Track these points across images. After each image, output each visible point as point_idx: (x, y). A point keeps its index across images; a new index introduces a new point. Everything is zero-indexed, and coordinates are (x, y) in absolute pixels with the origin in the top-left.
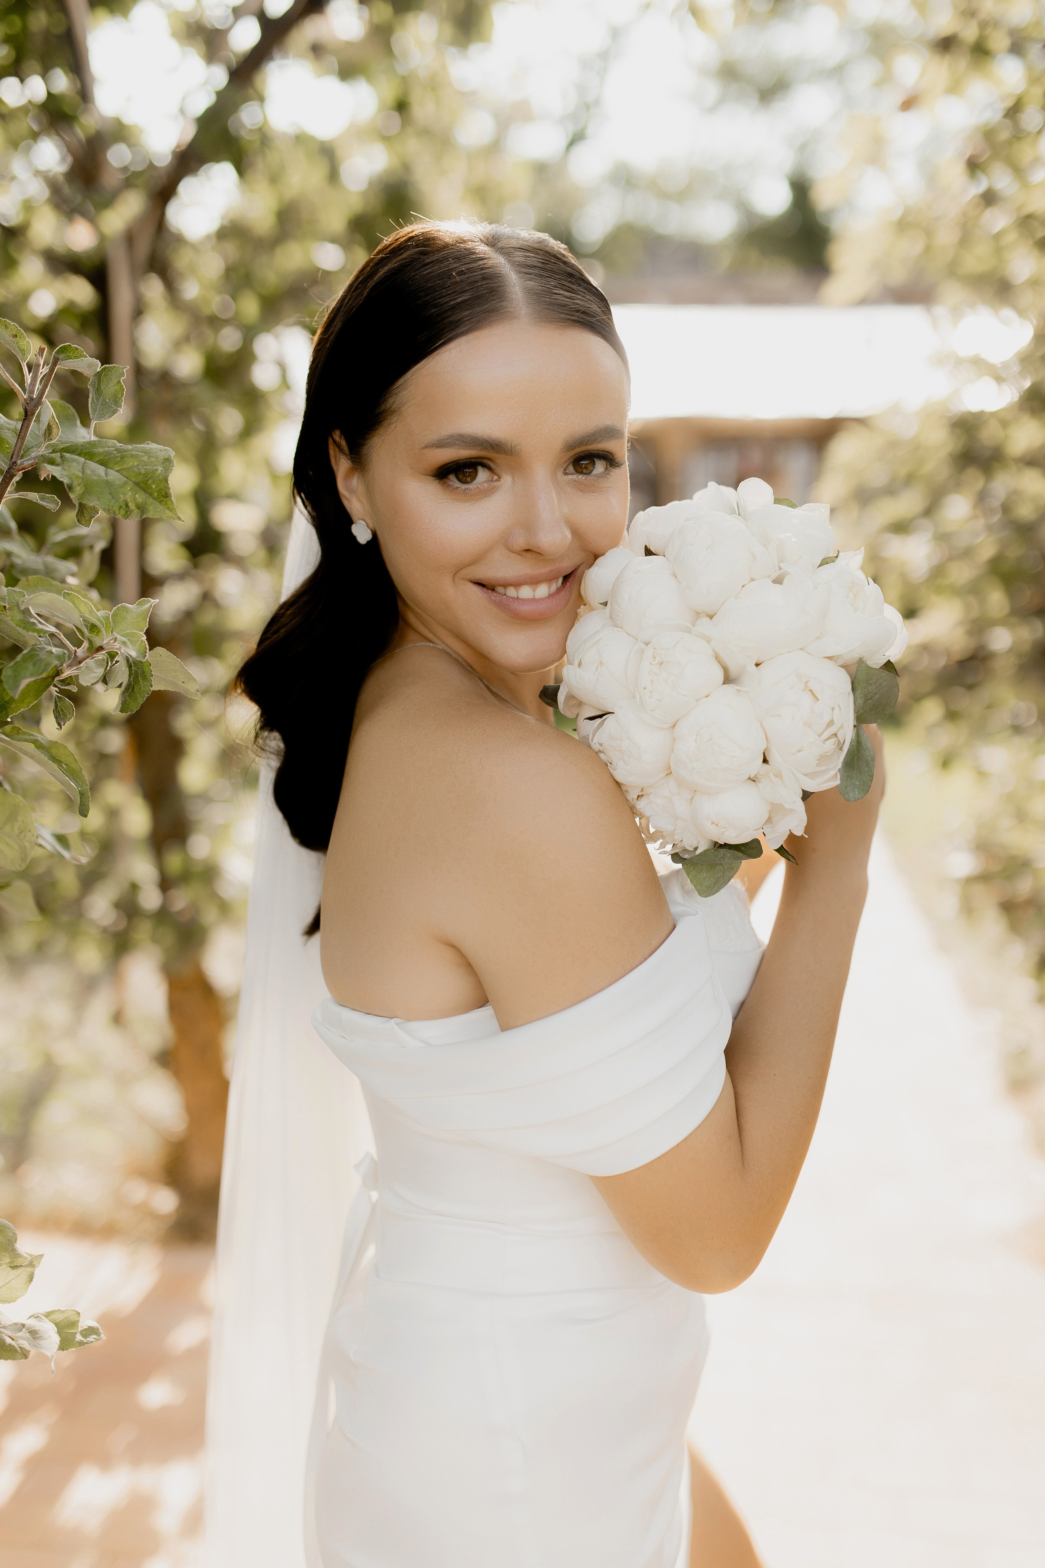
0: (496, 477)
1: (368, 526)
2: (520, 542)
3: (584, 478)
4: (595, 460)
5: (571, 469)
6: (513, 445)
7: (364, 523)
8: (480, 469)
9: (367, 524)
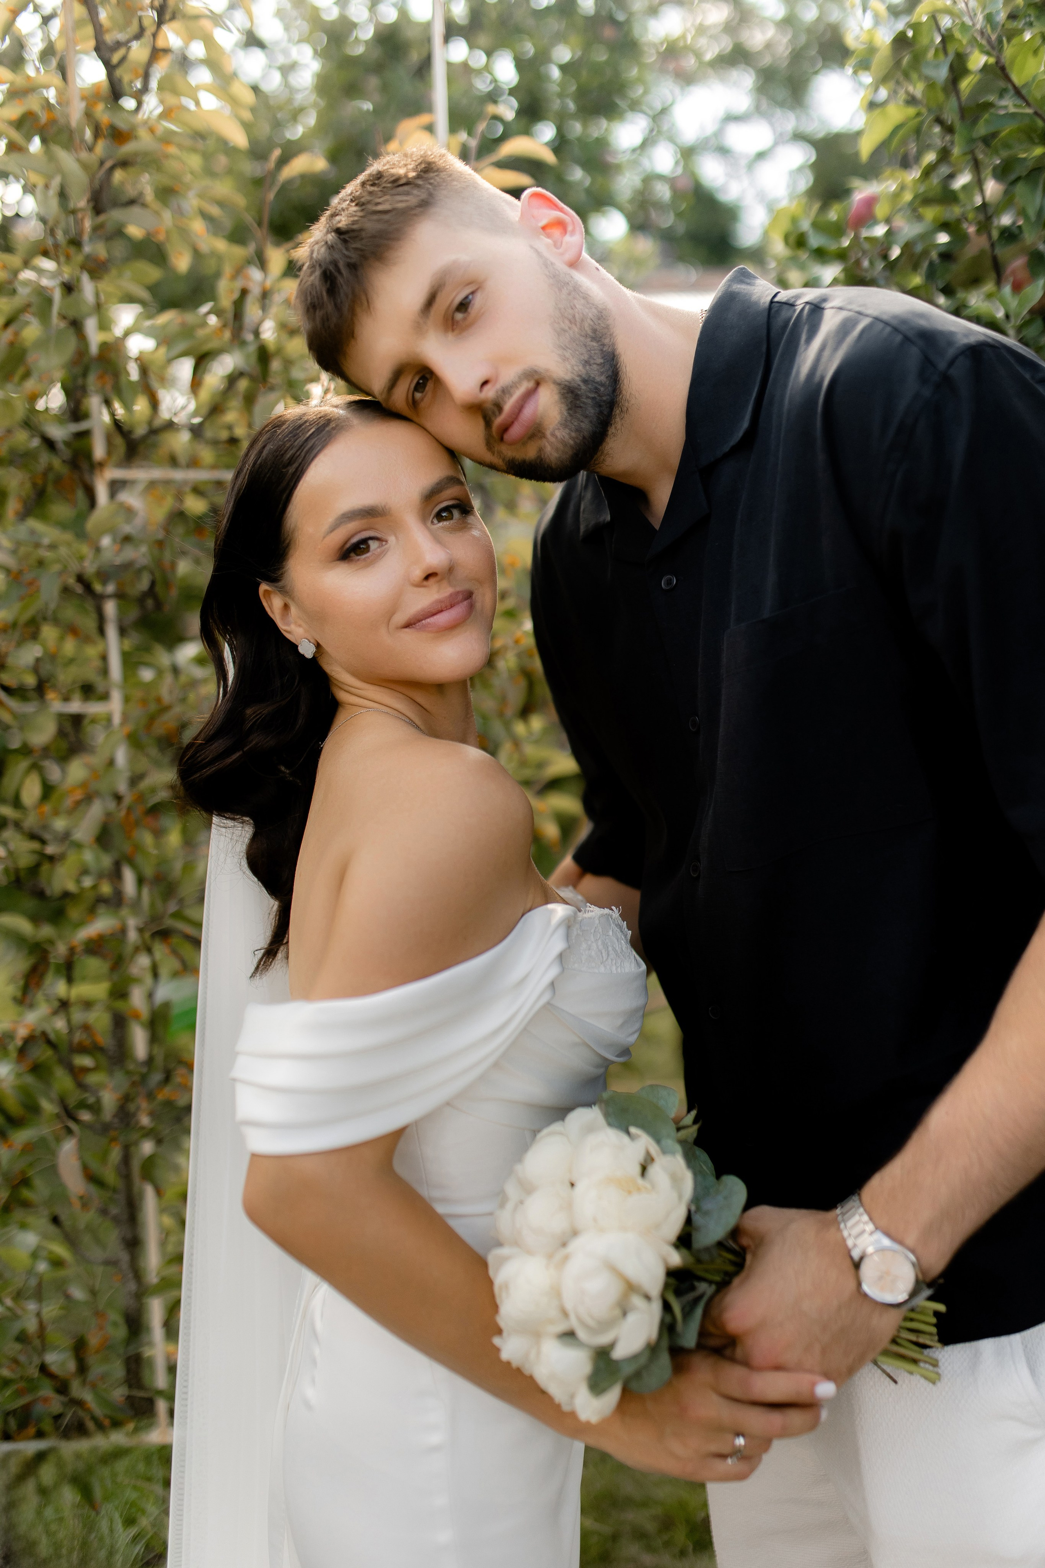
0: (384, 543)
1: (310, 642)
2: (418, 573)
3: (448, 523)
4: (451, 509)
5: (435, 521)
6: (383, 507)
7: (307, 641)
8: (371, 542)
9: (308, 640)
